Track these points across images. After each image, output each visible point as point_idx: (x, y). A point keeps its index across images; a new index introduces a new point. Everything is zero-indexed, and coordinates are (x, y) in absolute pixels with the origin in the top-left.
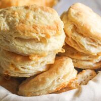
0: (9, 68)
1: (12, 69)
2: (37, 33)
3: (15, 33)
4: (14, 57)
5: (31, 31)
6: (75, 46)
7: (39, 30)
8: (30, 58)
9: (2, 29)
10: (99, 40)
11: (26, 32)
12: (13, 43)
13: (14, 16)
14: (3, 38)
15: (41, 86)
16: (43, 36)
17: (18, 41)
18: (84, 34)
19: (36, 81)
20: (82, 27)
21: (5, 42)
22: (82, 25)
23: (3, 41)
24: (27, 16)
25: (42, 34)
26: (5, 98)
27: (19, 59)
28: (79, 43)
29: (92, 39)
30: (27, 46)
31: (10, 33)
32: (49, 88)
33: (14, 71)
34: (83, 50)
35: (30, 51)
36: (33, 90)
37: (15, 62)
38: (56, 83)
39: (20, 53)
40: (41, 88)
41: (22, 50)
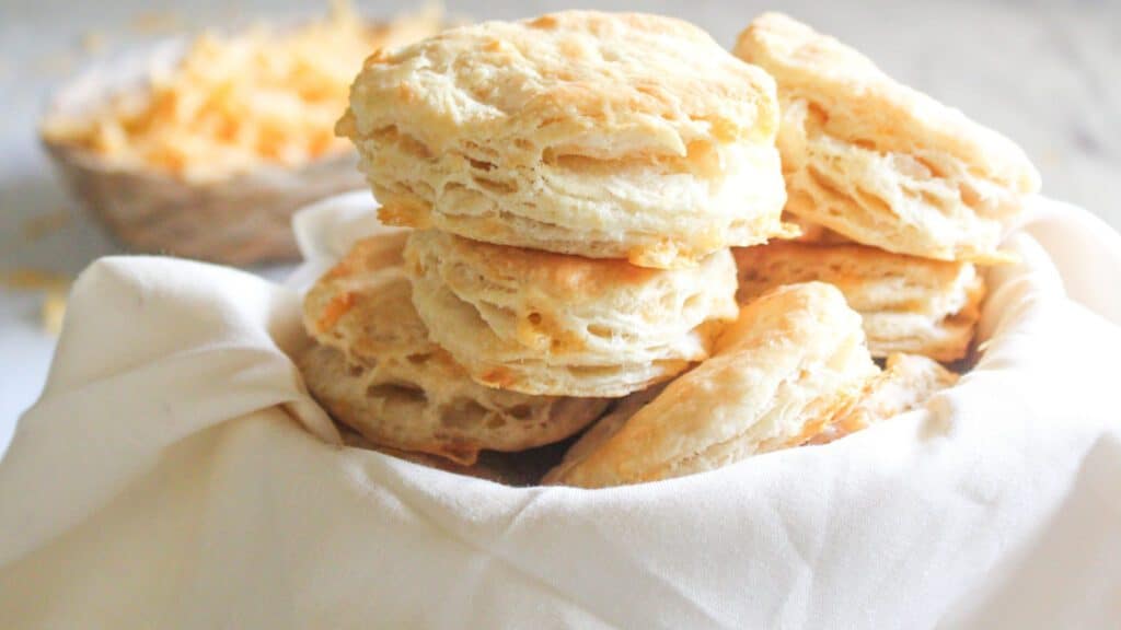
0: (516, 346)
1: (539, 341)
2: (668, 116)
3: (546, 122)
4: (544, 272)
5: (634, 106)
6: (834, 212)
7: (676, 101)
8: (642, 261)
9: (458, 117)
10: (966, 159)
11: (607, 110)
12: (540, 184)
13: (496, 56)
14: (467, 165)
15: (720, 413)
16: (702, 129)
17: (562, 174)
18: (878, 139)
19: (683, 398)
20: (860, 101)
21: (489, 194)
22: (859, 92)
23: (472, 185)
24: (570, 52)
25: (693, 118)
26: (530, 507)
27: (574, 277)
28: (860, 190)
29: (922, 161)
30: (621, 194)
31: (516, 128)
32: (764, 422)
33: (548, 356)
34: (885, 225)
35: (636, 220)
36: (677, 451)
37: (553, 295)
38: (801, 394)
39: (581, 238)
40: (725, 424)
41: (595, 217)
